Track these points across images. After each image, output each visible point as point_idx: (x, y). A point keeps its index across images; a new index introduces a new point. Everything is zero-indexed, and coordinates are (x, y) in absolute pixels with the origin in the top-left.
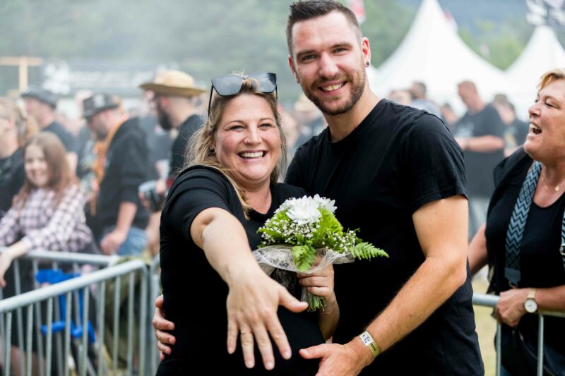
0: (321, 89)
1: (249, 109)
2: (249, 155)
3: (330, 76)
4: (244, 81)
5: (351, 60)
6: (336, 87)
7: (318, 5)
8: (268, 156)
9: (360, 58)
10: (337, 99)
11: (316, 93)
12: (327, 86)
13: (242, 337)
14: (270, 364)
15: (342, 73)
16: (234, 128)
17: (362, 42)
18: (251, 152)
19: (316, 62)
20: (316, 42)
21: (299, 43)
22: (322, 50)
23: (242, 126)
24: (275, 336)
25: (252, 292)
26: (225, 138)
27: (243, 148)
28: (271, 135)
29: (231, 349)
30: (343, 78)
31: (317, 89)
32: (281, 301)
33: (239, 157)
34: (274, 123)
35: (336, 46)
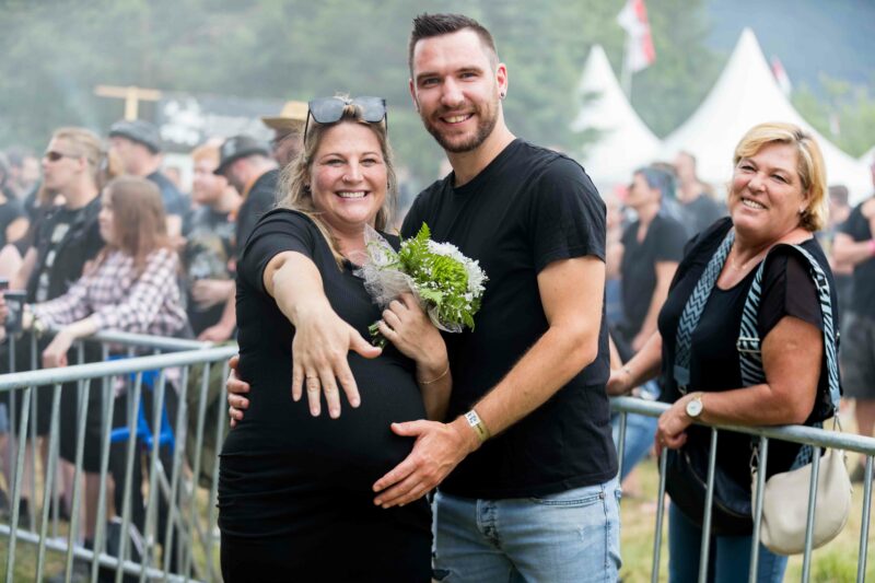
0: (443, 120)
1: (351, 141)
2: (347, 195)
3: (454, 105)
4: (346, 107)
5: (480, 89)
6: (460, 119)
7: (445, 20)
8: (371, 196)
9: (492, 88)
10: (460, 133)
11: (437, 125)
12: (450, 116)
13: (308, 382)
14: (336, 413)
15: (468, 102)
16: (332, 162)
17: (497, 69)
18: (350, 192)
19: (439, 87)
20: (439, 63)
21: (420, 63)
22: (447, 74)
23: (341, 160)
24: (344, 381)
25: (319, 332)
26: (320, 174)
27: (341, 187)
28: (377, 172)
29: (297, 396)
30: (469, 109)
31: (438, 120)
32: (352, 344)
33: (335, 196)
34: (380, 158)
35: (463, 70)
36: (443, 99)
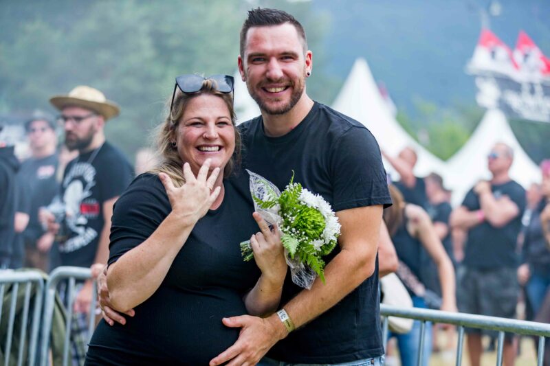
1: (209, 108)
3: (276, 79)
4: (205, 82)
9: (303, 68)
11: (260, 93)
19: (265, 65)
22: (272, 55)
23: (202, 122)
26: (186, 133)
27: (202, 142)
28: (228, 132)
35: (285, 53)
36: (268, 74)
